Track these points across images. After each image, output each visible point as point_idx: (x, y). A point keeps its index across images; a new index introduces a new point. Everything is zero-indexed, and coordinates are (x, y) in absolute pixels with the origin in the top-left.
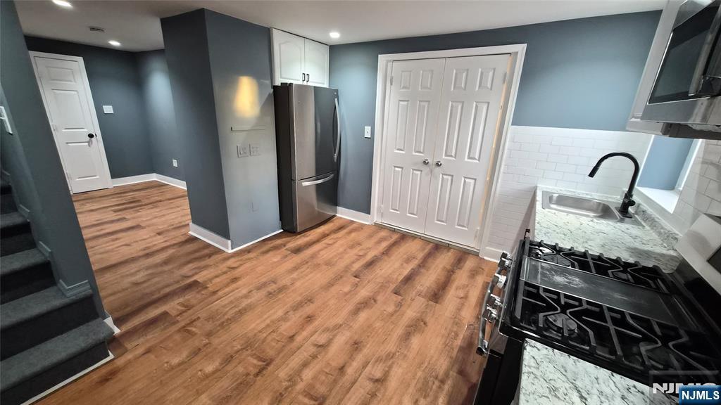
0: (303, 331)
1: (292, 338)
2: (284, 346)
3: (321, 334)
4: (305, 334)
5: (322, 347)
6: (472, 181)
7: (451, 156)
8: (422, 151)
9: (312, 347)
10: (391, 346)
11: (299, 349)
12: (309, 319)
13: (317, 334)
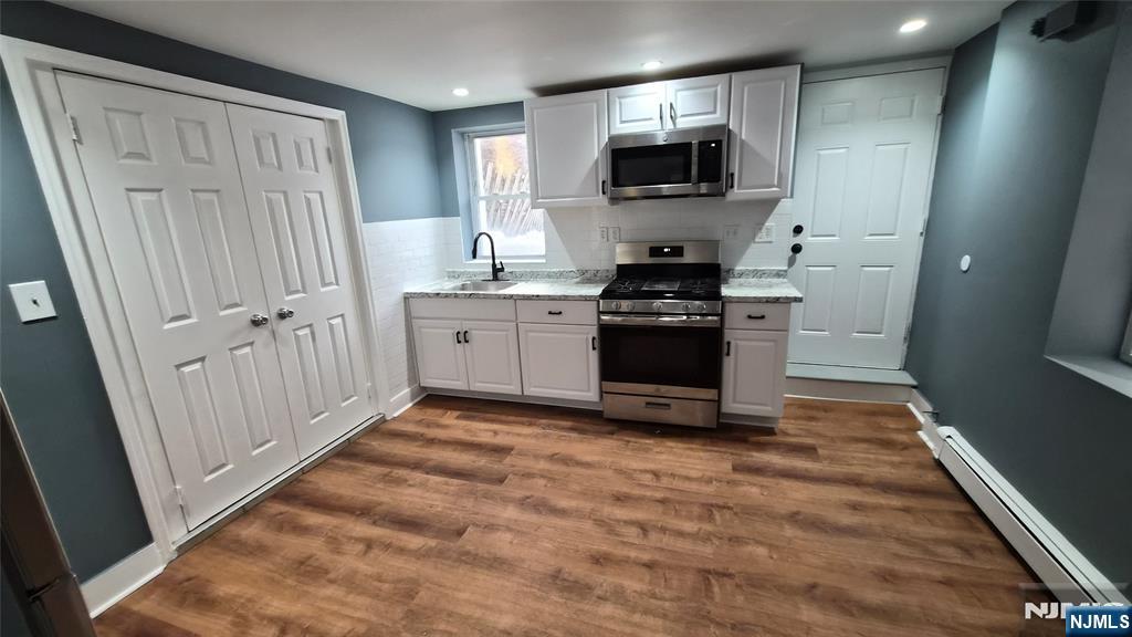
0: (629, 557)
1: (650, 566)
2: (669, 568)
3: (623, 536)
4: (633, 554)
5: (644, 528)
6: (339, 320)
7: (297, 292)
8: (238, 301)
9: (650, 537)
10: (609, 473)
11: (662, 549)
12: (599, 560)
13: (625, 540)
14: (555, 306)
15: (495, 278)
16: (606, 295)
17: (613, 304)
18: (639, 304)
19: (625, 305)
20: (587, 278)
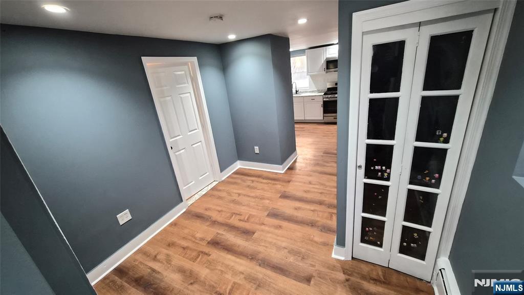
14: (313, 98)
15: (296, 93)
16: (325, 94)
17: (327, 96)
18: (332, 96)
19: (329, 96)
20: (319, 91)
